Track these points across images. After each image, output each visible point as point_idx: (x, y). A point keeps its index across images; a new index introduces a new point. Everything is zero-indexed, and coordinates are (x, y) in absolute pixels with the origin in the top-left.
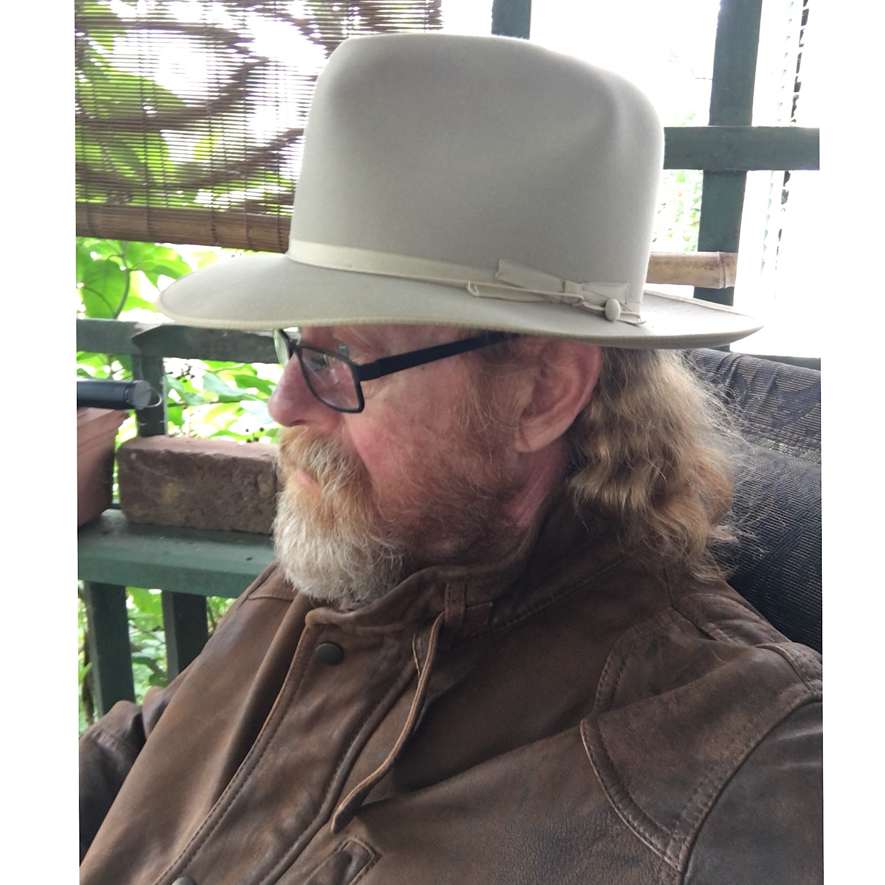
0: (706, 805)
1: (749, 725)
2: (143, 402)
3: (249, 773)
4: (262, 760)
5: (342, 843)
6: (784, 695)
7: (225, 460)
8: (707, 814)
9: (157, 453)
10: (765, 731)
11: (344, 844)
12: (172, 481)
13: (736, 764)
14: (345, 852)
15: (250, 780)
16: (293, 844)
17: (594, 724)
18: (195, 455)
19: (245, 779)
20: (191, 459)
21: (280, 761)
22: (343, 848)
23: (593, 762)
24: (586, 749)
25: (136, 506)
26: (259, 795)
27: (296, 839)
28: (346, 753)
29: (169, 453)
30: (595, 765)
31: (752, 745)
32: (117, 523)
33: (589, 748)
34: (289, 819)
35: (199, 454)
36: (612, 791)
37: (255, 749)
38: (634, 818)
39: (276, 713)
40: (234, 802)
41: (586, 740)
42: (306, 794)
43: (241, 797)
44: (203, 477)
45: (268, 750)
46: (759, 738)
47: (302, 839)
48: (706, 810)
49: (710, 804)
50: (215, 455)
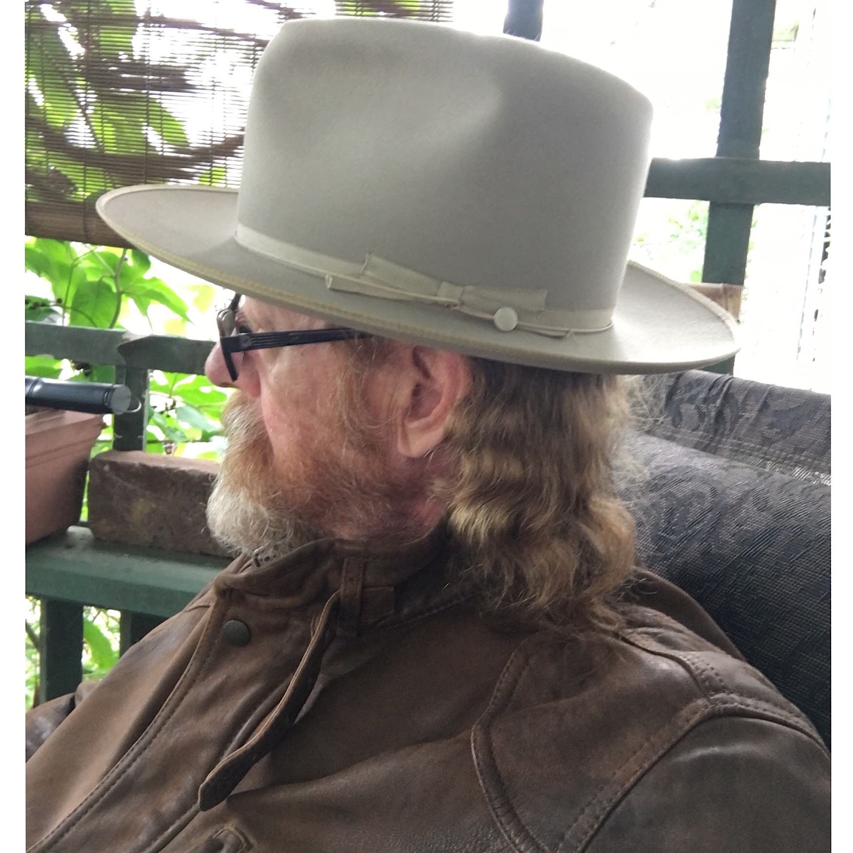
0: (592, 827)
1: (646, 745)
2: (122, 407)
3: (139, 753)
4: (155, 741)
5: (218, 831)
6: (684, 712)
7: (199, 477)
8: (593, 837)
9: (132, 466)
10: (661, 752)
11: (219, 832)
12: (144, 496)
13: (627, 785)
14: (218, 840)
15: (139, 760)
16: (168, 828)
17: (487, 730)
18: (170, 470)
19: (134, 760)
20: (165, 474)
21: (171, 741)
22: (217, 836)
23: (481, 771)
24: (474, 756)
25: (104, 522)
26: (146, 775)
27: (172, 823)
28: (235, 735)
29: (144, 466)
30: (482, 774)
31: (646, 765)
32: (82, 539)
33: (477, 757)
34: (170, 801)
35: (174, 469)
36: (497, 804)
37: (151, 730)
38: (516, 835)
39: (177, 693)
40: (119, 782)
41: (475, 748)
42: (190, 777)
43: (128, 777)
44: (175, 494)
45: (163, 731)
46: (654, 758)
47: (178, 823)
48: (591, 832)
49: (596, 826)
50: (191, 471)
